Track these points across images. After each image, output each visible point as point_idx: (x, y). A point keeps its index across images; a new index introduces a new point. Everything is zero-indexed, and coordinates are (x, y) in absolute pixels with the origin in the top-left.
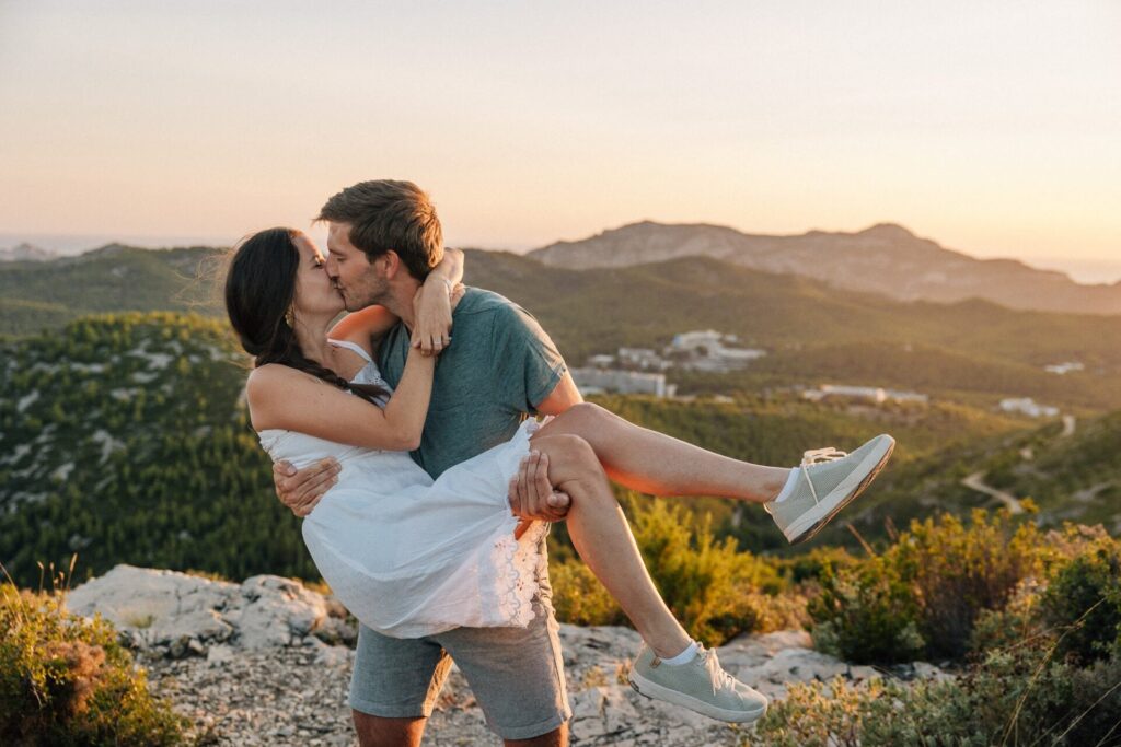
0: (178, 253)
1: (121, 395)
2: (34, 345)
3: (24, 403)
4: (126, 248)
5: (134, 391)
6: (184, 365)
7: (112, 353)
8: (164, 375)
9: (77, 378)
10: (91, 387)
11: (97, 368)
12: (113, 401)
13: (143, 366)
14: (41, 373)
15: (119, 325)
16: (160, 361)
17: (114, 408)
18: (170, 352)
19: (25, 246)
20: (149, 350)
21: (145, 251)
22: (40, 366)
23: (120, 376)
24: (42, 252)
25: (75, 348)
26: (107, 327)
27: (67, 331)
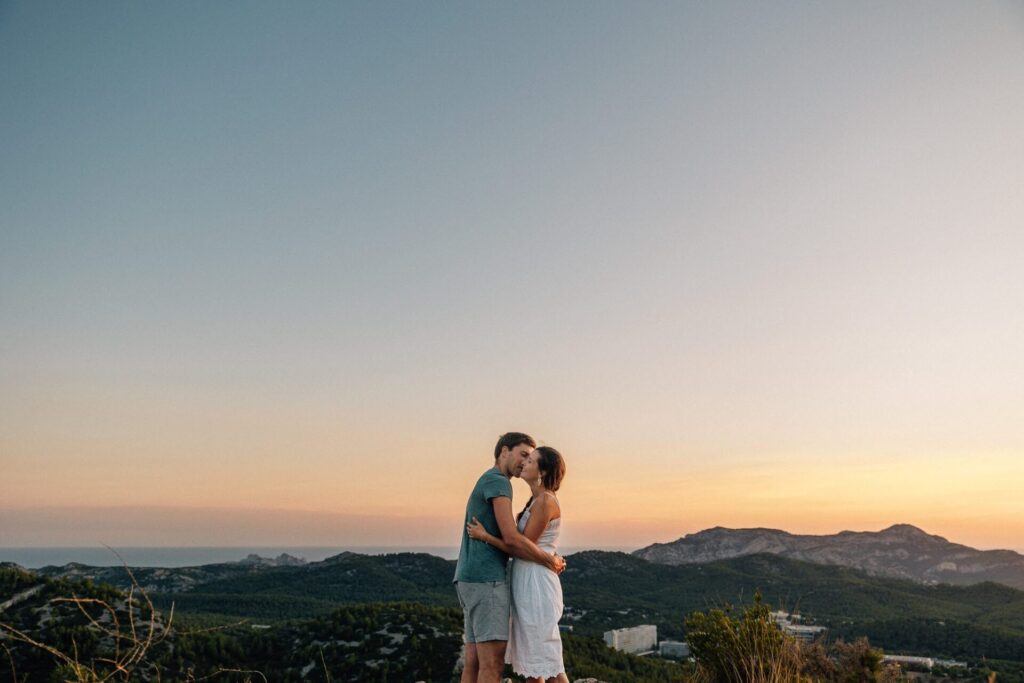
0: (391, 558)
1: (372, 664)
2: (312, 627)
3: (306, 670)
4: (355, 555)
5: (381, 661)
6: (415, 642)
7: (366, 633)
8: (402, 648)
9: (342, 651)
10: (352, 658)
11: (355, 644)
12: (368, 669)
13: (387, 642)
14: (317, 648)
15: (368, 612)
16: (399, 638)
17: (368, 674)
18: (405, 631)
19: (285, 556)
20: (390, 630)
21: (367, 557)
22: (316, 642)
23: (370, 650)
24: (295, 560)
25: (341, 629)
26: (362, 614)
27: (334, 616)
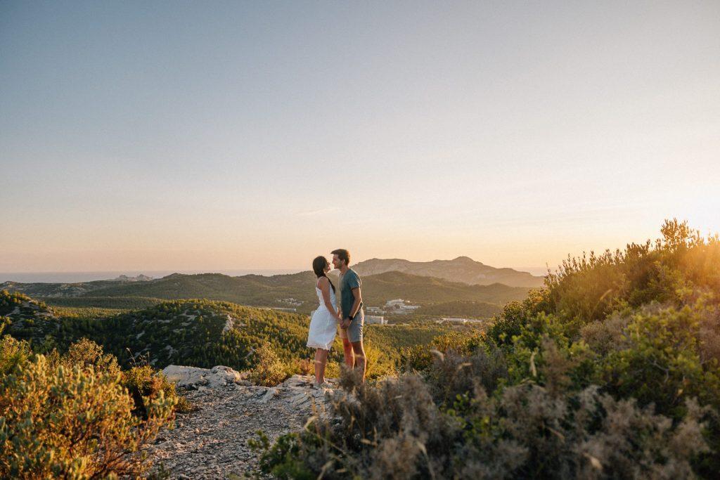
0: (200, 276)
1: (177, 331)
2: (143, 313)
3: (139, 336)
4: (180, 275)
5: (182, 330)
6: (201, 319)
7: (174, 315)
8: (194, 323)
9: (160, 325)
10: (165, 329)
11: (168, 321)
12: (173, 333)
13: (185, 320)
14: (146, 324)
15: (176, 304)
16: (192, 317)
17: (174, 336)
18: (196, 314)
19: (142, 276)
20: (187, 314)
21: (187, 276)
22: (145, 321)
23: (176, 324)
24: (148, 278)
25: (160, 314)
26: (171, 305)
27: (157, 307)
